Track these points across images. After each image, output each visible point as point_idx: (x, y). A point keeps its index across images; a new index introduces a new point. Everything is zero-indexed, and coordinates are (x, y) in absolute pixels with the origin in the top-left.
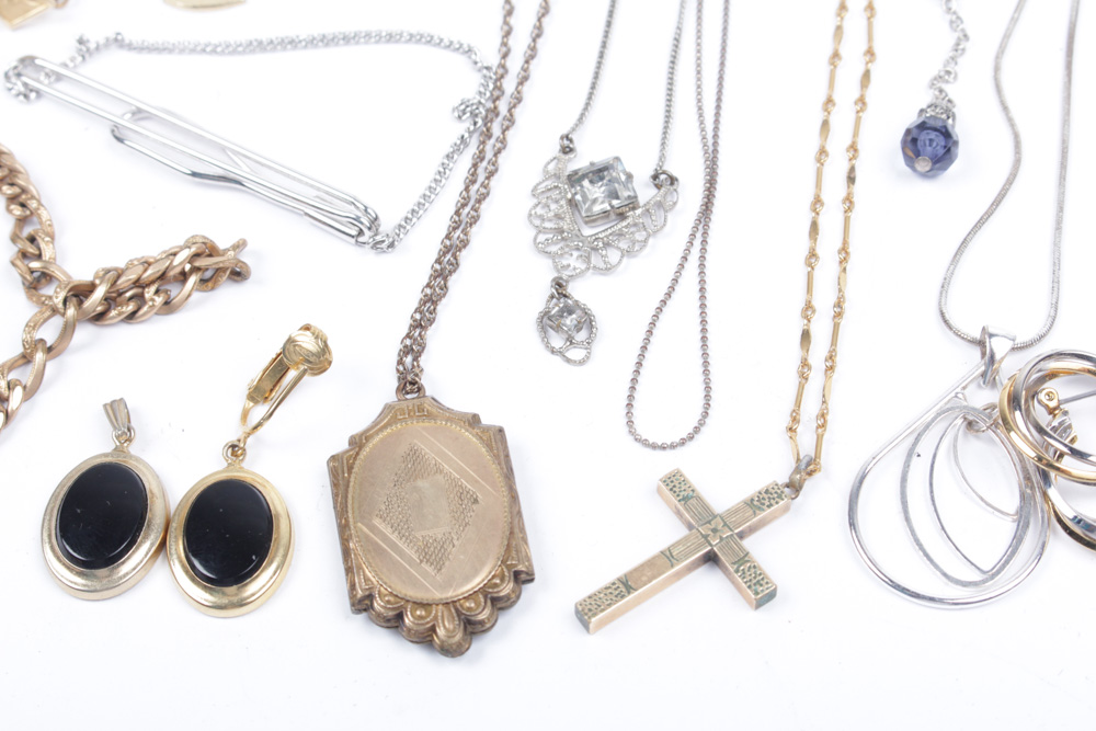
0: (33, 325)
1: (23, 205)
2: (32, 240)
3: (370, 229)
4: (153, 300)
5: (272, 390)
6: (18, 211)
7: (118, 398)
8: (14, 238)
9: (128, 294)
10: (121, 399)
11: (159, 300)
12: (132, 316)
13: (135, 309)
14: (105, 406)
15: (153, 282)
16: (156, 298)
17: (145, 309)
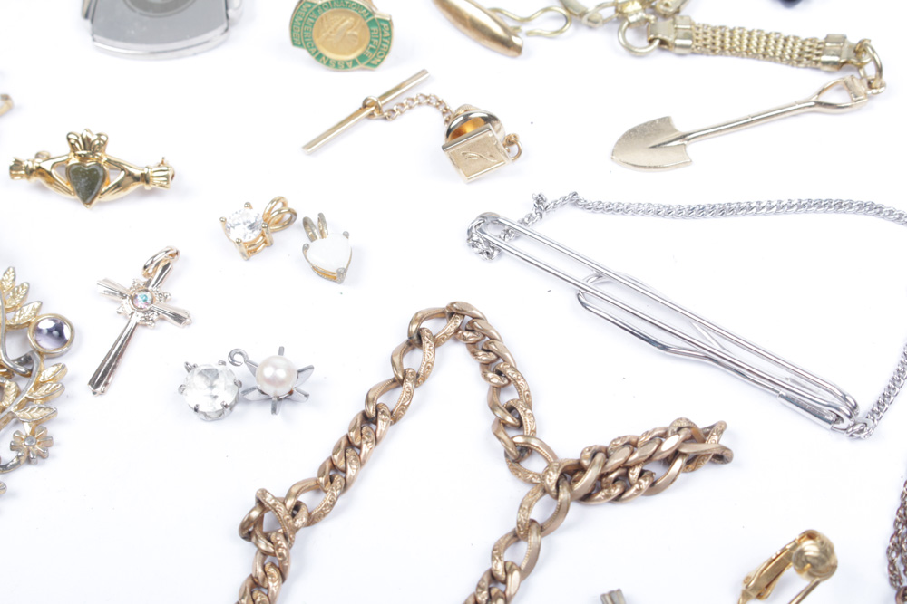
0: (525, 506)
1: (500, 373)
2: (511, 409)
3: (850, 417)
4: (640, 484)
5: (767, 586)
6: (496, 380)
7: (615, 589)
8: (493, 407)
9: (613, 476)
10: (619, 590)
11: (645, 483)
12: (618, 498)
13: (622, 491)
14: (603, 596)
15: (638, 464)
16: (641, 480)
17: (632, 491)
